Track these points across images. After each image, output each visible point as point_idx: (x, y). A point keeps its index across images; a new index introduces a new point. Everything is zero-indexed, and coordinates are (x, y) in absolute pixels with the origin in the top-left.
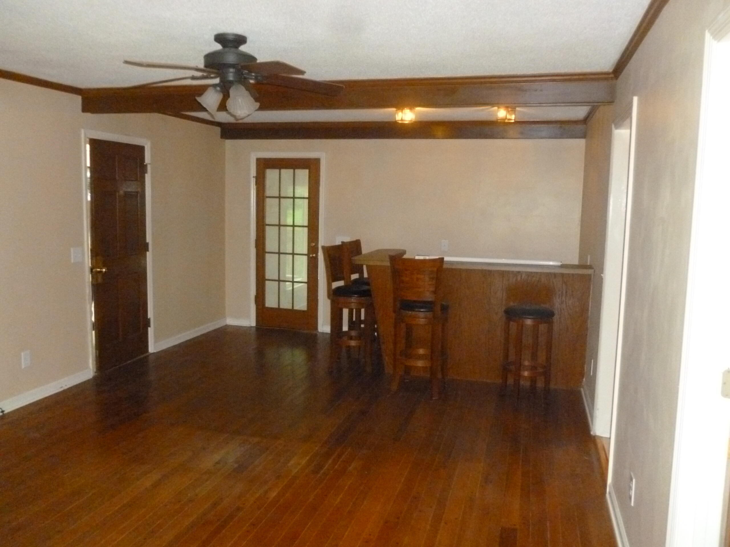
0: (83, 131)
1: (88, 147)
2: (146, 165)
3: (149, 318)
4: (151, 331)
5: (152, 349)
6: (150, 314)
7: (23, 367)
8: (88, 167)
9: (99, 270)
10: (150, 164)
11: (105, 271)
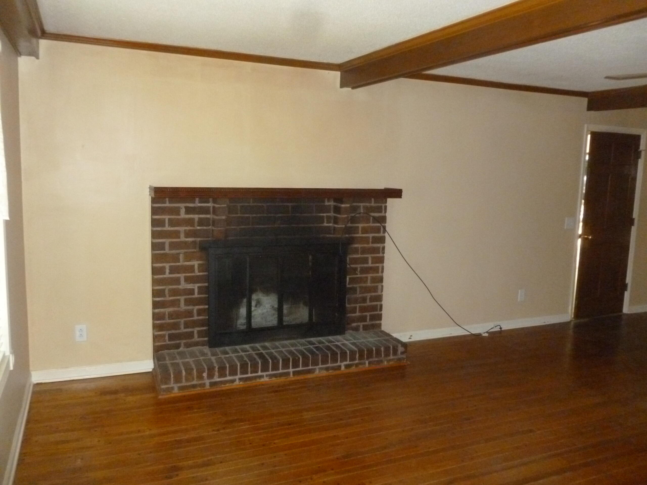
0: (586, 126)
1: (589, 137)
2: (641, 151)
3: (626, 283)
4: (627, 295)
5: (626, 309)
6: (629, 280)
7: (519, 300)
8: (587, 153)
9: (586, 236)
10: (644, 150)
11: (591, 238)
